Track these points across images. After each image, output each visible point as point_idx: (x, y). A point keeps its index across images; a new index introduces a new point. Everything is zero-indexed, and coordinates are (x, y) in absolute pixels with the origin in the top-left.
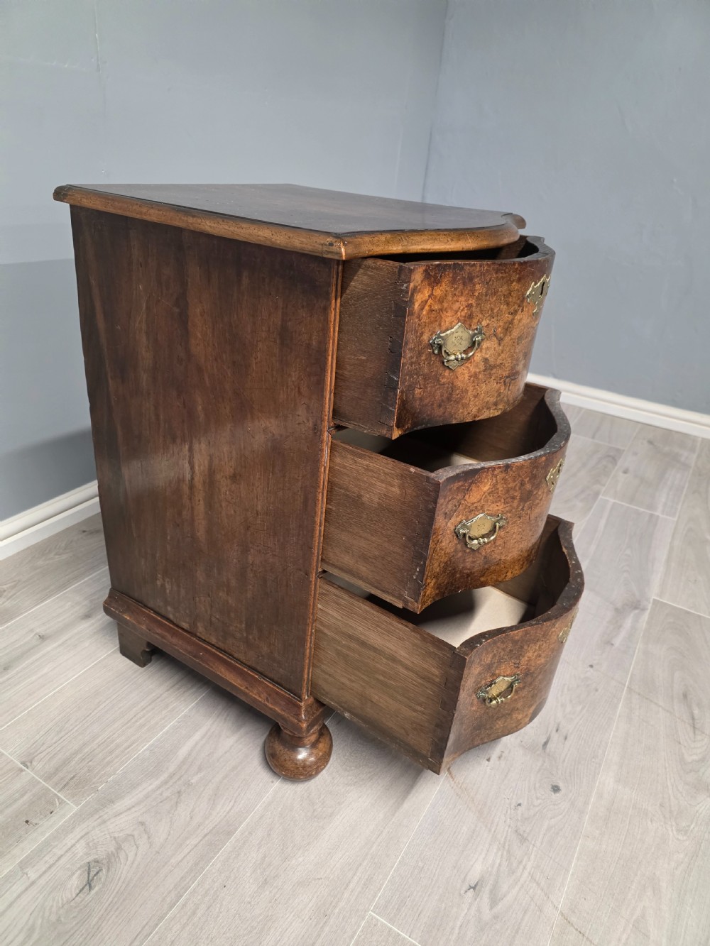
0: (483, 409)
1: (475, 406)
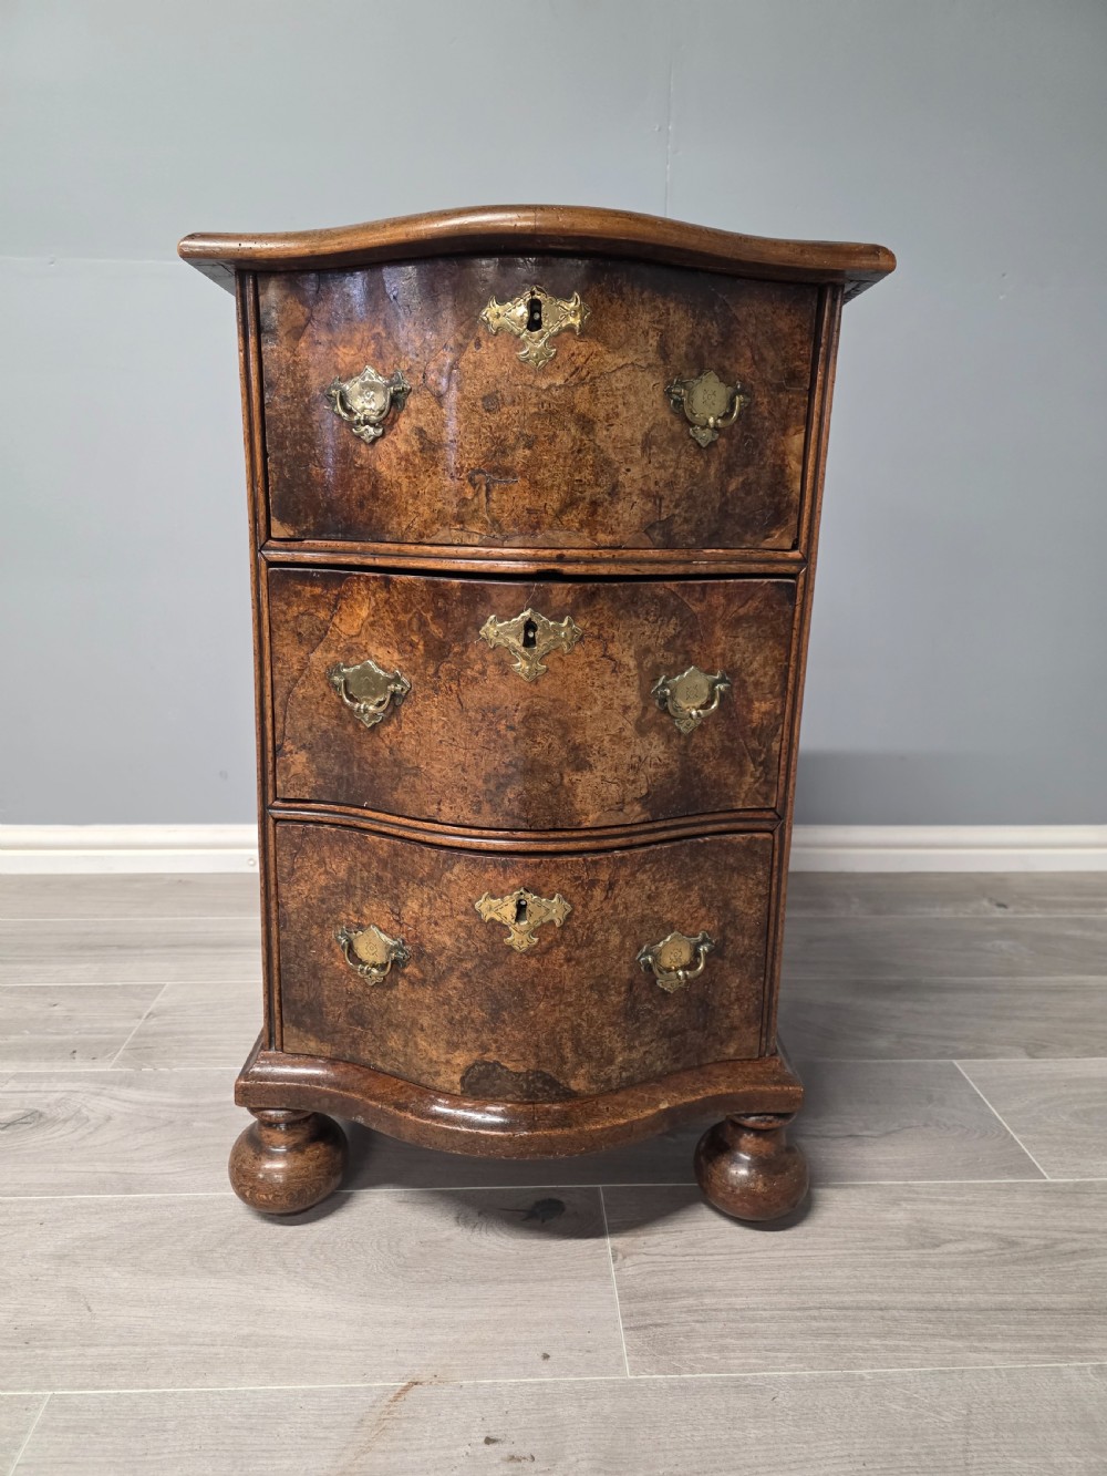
0: (434, 523)
1: (418, 514)
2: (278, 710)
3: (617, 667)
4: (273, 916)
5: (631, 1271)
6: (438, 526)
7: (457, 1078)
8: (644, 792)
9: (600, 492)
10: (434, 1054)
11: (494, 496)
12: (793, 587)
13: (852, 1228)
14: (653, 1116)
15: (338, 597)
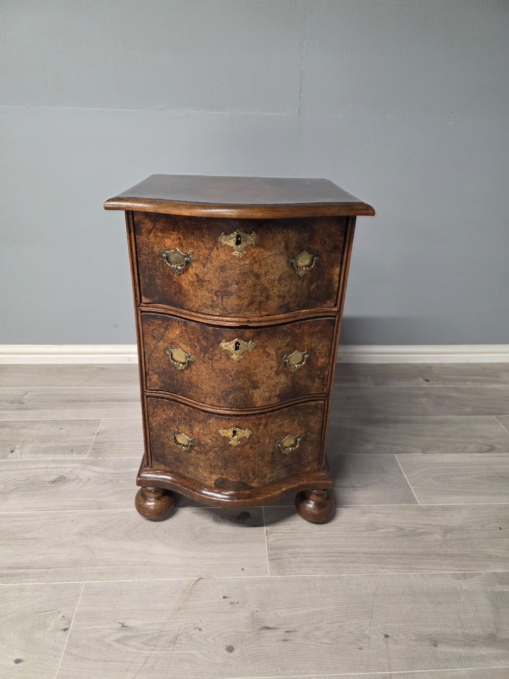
0: (202, 306)
1: (197, 302)
2: (147, 361)
3: (268, 355)
4: (147, 426)
5: (272, 539)
6: (204, 307)
7: (213, 482)
8: (278, 393)
9: (262, 298)
10: (205, 475)
11: (224, 300)
12: (334, 321)
13: (348, 523)
14: (280, 493)
15: (168, 325)
